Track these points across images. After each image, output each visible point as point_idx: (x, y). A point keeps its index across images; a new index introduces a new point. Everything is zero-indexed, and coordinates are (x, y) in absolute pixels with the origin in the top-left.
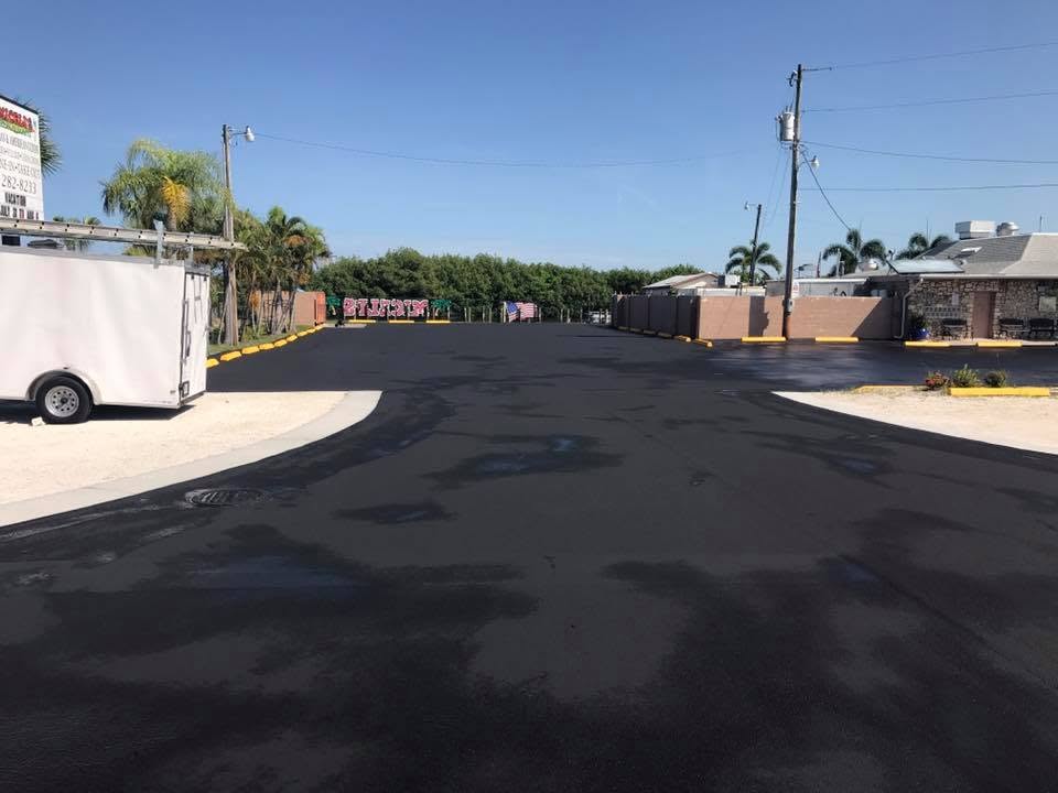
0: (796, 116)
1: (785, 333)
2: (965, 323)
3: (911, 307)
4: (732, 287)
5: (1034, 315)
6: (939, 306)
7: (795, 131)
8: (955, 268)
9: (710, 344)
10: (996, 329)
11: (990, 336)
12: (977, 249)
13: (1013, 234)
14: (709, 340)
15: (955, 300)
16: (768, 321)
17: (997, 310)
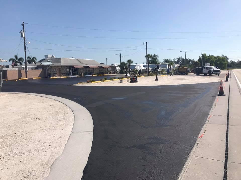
0: (24, 33)
1: (26, 78)
2: (57, 74)
3: (48, 71)
4: (11, 68)
5: (66, 72)
6: (52, 71)
7: (24, 36)
8: (52, 64)
9: (16, 81)
10: (61, 75)
11: (60, 76)
12: (51, 60)
13: (55, 58)
14: (16, 80)
15: (55, 69)
16: (22, 75)
17: (61, 71)
